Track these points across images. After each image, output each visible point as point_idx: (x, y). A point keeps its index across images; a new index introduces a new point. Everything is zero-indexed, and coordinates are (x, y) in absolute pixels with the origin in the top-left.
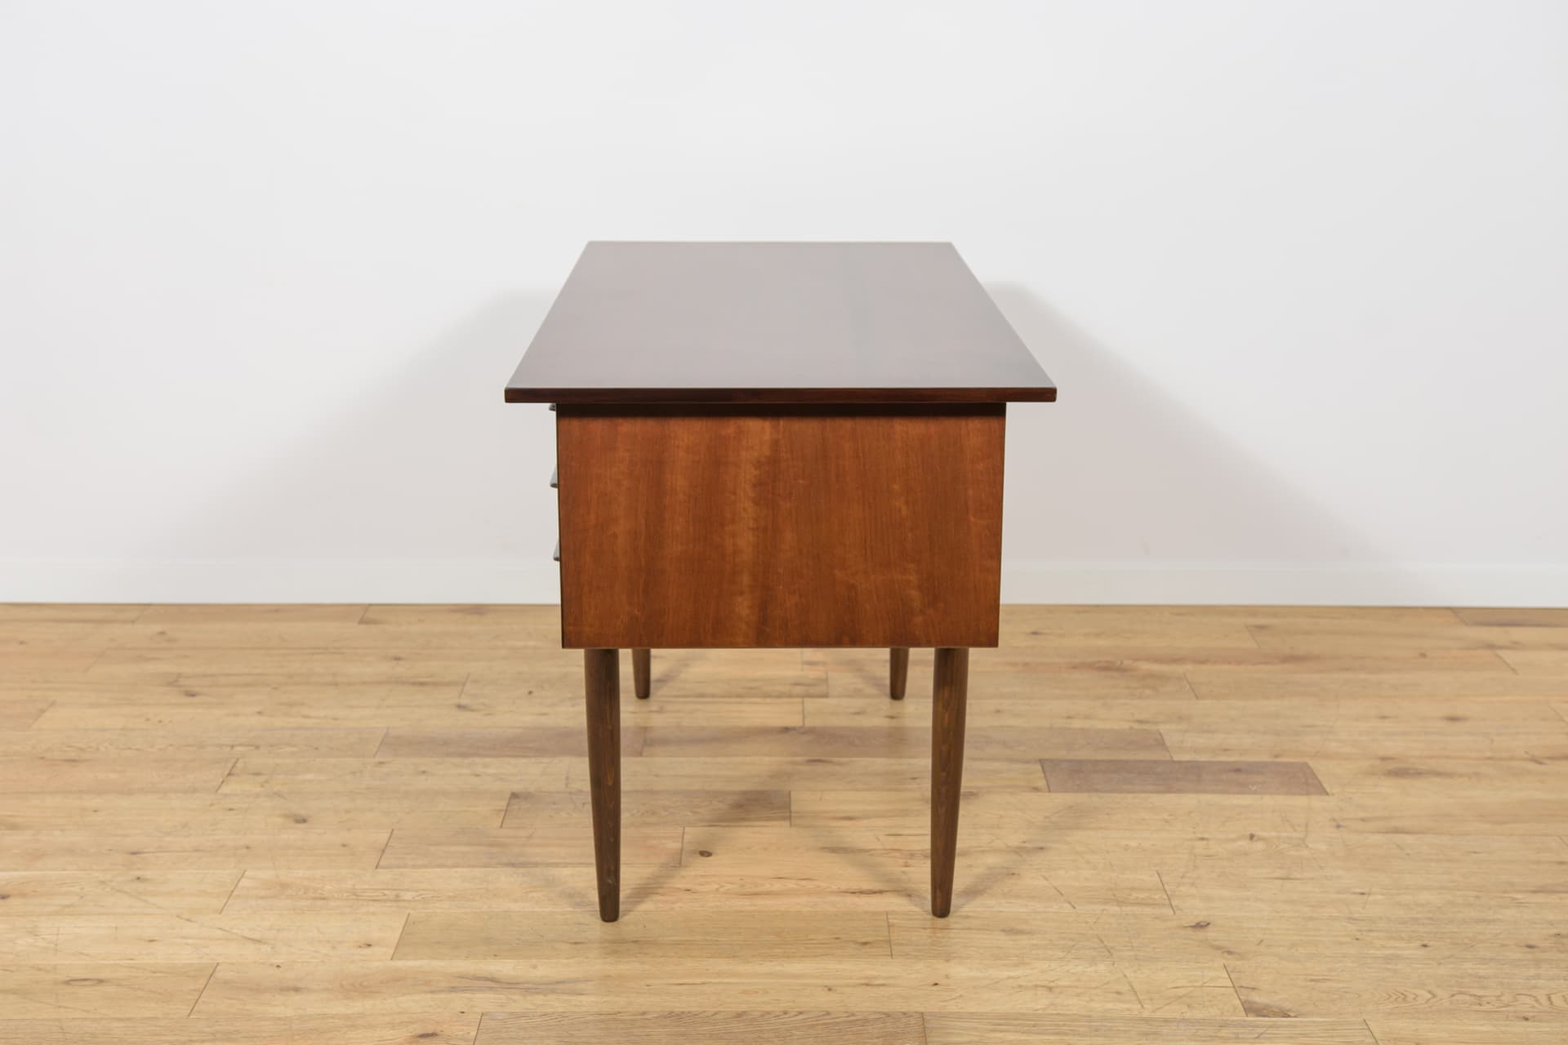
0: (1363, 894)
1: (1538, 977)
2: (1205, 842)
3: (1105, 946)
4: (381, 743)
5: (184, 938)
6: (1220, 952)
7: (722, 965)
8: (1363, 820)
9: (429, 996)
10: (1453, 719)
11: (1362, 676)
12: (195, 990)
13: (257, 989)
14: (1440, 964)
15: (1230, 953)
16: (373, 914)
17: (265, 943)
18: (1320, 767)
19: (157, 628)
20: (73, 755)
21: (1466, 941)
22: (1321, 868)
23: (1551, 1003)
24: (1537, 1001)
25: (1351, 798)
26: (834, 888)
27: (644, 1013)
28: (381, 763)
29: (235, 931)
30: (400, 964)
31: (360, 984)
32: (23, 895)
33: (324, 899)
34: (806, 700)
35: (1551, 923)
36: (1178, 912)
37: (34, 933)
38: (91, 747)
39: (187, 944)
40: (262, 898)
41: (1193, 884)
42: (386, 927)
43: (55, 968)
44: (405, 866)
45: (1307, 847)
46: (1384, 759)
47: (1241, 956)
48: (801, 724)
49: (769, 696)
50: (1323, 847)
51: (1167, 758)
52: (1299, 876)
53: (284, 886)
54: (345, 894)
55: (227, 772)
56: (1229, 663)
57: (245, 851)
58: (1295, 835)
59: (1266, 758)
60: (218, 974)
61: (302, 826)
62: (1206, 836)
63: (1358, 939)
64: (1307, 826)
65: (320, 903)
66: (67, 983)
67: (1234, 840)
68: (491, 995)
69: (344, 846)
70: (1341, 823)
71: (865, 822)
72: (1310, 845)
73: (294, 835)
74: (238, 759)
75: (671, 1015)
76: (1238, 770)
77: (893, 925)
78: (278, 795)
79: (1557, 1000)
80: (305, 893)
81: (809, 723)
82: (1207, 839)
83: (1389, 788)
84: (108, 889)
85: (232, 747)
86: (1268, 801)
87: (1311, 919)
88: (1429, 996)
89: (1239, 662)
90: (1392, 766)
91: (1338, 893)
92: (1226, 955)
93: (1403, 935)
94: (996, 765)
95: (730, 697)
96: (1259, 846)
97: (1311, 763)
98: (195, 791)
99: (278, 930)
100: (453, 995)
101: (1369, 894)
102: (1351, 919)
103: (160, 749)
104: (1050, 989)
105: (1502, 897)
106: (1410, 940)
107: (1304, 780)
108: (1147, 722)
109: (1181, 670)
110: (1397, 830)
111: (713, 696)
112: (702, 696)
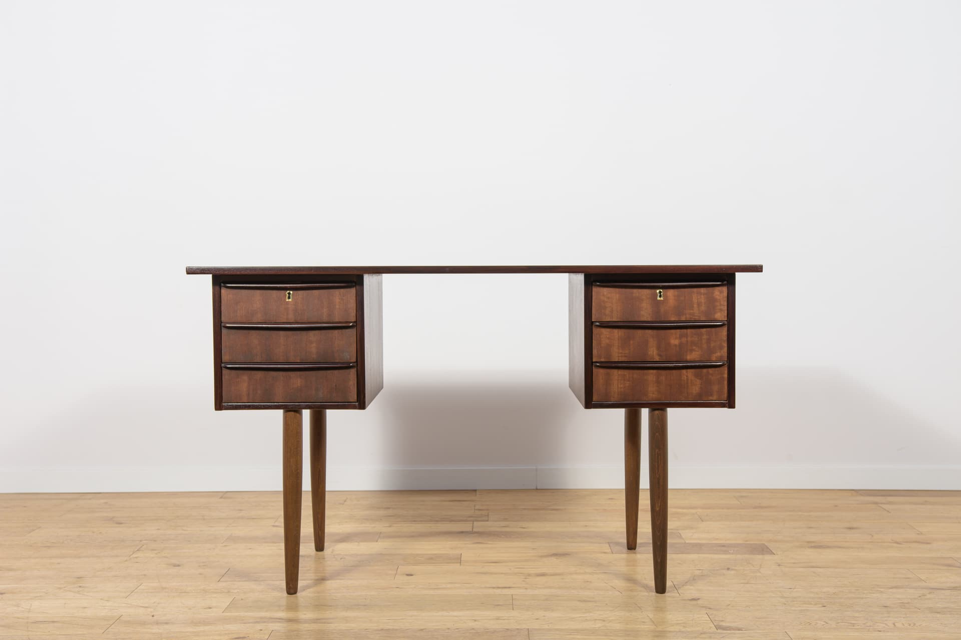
0: (791, 588)
1: (889, 617)
2: (701, 571)
3: (638, 607)
6: (704, 608)
8: (794, 563)
9: (243, 624)
10: (850, 528)
11: (800, 513)
14: (832, 612)
15: (710, 609)
16: (215, 597)
17: (150, 608)
18: (771, 545)
19: (105, 500)
21: (849, 605)
22: (767, 580)
23: (895, 626)
24: (887, 625)
25: (789, 556)
28: (226, 546)
29: (133, 604)
30: (229, 614)
31: (204, 621)
33: (187, 592)
34: (475, 522)
35: (899, 599)
36: (682, 595)
37: (17, 606)
38: (59, 542)
40: (151, 592)
41: (692, 585)
42: (222, 602)
44: (233, 581)
45: (760, 572)
46: (809, 542)
47: (716, 610)
48: (471, 531)
50: (770, 573)
51: (683, 542)
52: (752, 582)
53: (164, 588)
54: (199, 591)
55: (137, 549)
56: (723, 509)
57: (143, 576)
58: (754, 568)
59: (740, 542)
60: (122, 619)
61: (177, 568)
62: (702, 568)
63: (785, 604)
64: (761, 565)
65: (184, 594)
66: (34, 623)
67: (718, 570)
68: (278, 624)
69: (201, 574)
70: (781, 564)
71: (504, 564)
72: (762, 572)
73: (173, 571)
75: (382, 631)
76: (724, 546)
77: (516, 599)
78: (165, 557)
79: (898, 625)
80: (176, 590)
81: (474, 530)
83: (810, 552)
84: (62, 590)
85: (141, 541)
86: (739, 556)
87: (759, 597)
88: (825, 623)
89: (729, 509)
90: (813, 544)
91: (777, 588)
92: (707, 609)
94: (582, 544)
95: (432, 521)
96: (733, 572)
97: (766, 544)
100: (256, 624)
101: (795, 588)
102: (783, 597)
104: (604, 621)
105: (871, 590)
106: (816, 604)
107: (763, 550)
108: (672, 529)
109: (694, 511)
110: (813, 567)
111: (421, 521)
112: (415, 521)
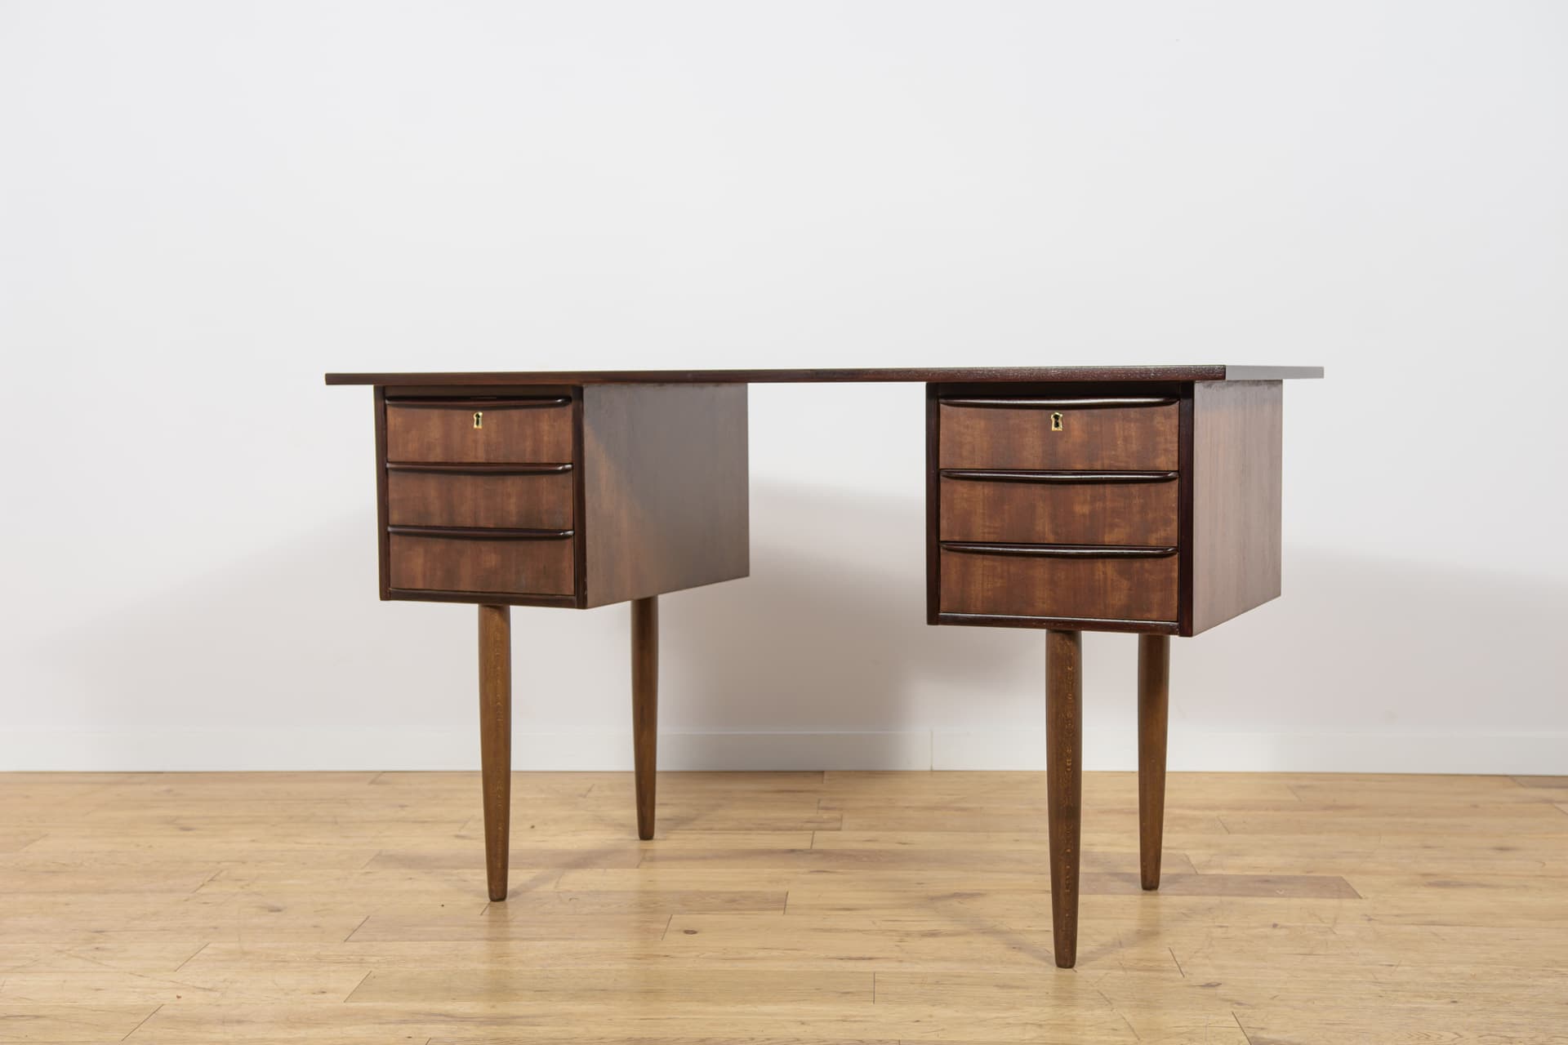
0: (1391, 966)
2: (1224, 929)
3: (1105, 998)
6: (1229, 1003)
8: (1397, 916)
10: (1502, 849)
11: (1408, 819)
14: (1469, 1015)
15: (1239, 1004)
18: (1355, 881)
21: (1501, 999)
22: (1347, 948)
25: (1385, 901)
26: (825, 955)
34: (816, 832)
36: (1187, 976)
41: (1207, 957)
45: (1334, 933)
46: (1425, 875)
47: (1253, 1007)
48: (808, 848)
49: (777, 829)
50: (1353, 934)
51: (1193, 872)
52: (1319, 952)
56: (1267, 809)
58: (1322, 925)
59: (1297, 873)
62: (1224, 925)
63: (1381, 997)
64: (1335, 919)
67: (1255, 928)
70: (1373, 918)
71: (863, 912)
72: (1337, 932)
76: (1267, 881)
77: (880, 981)
81: (816, 846)
82: (1227, 927)
83: (1428, 895)
86: (1296, 902)
87: (1332, 982)
89: (1277, 810)
90: (1432, 880)
91: (1364, 964)
92: (1235, 1006)
93: (1432, 994)
94: (1008, 876)
95: (739, 830)
96: (1282, 932)
97: (1346, 877)
101: (1398, 966)
102: (1376, 983)
106: (1438, 998)
107: (1338, 888)
108: (1171, 848)
109: (1214, 814)
110: (1433, 923)
111: (720, 830)
112: (711, 829)
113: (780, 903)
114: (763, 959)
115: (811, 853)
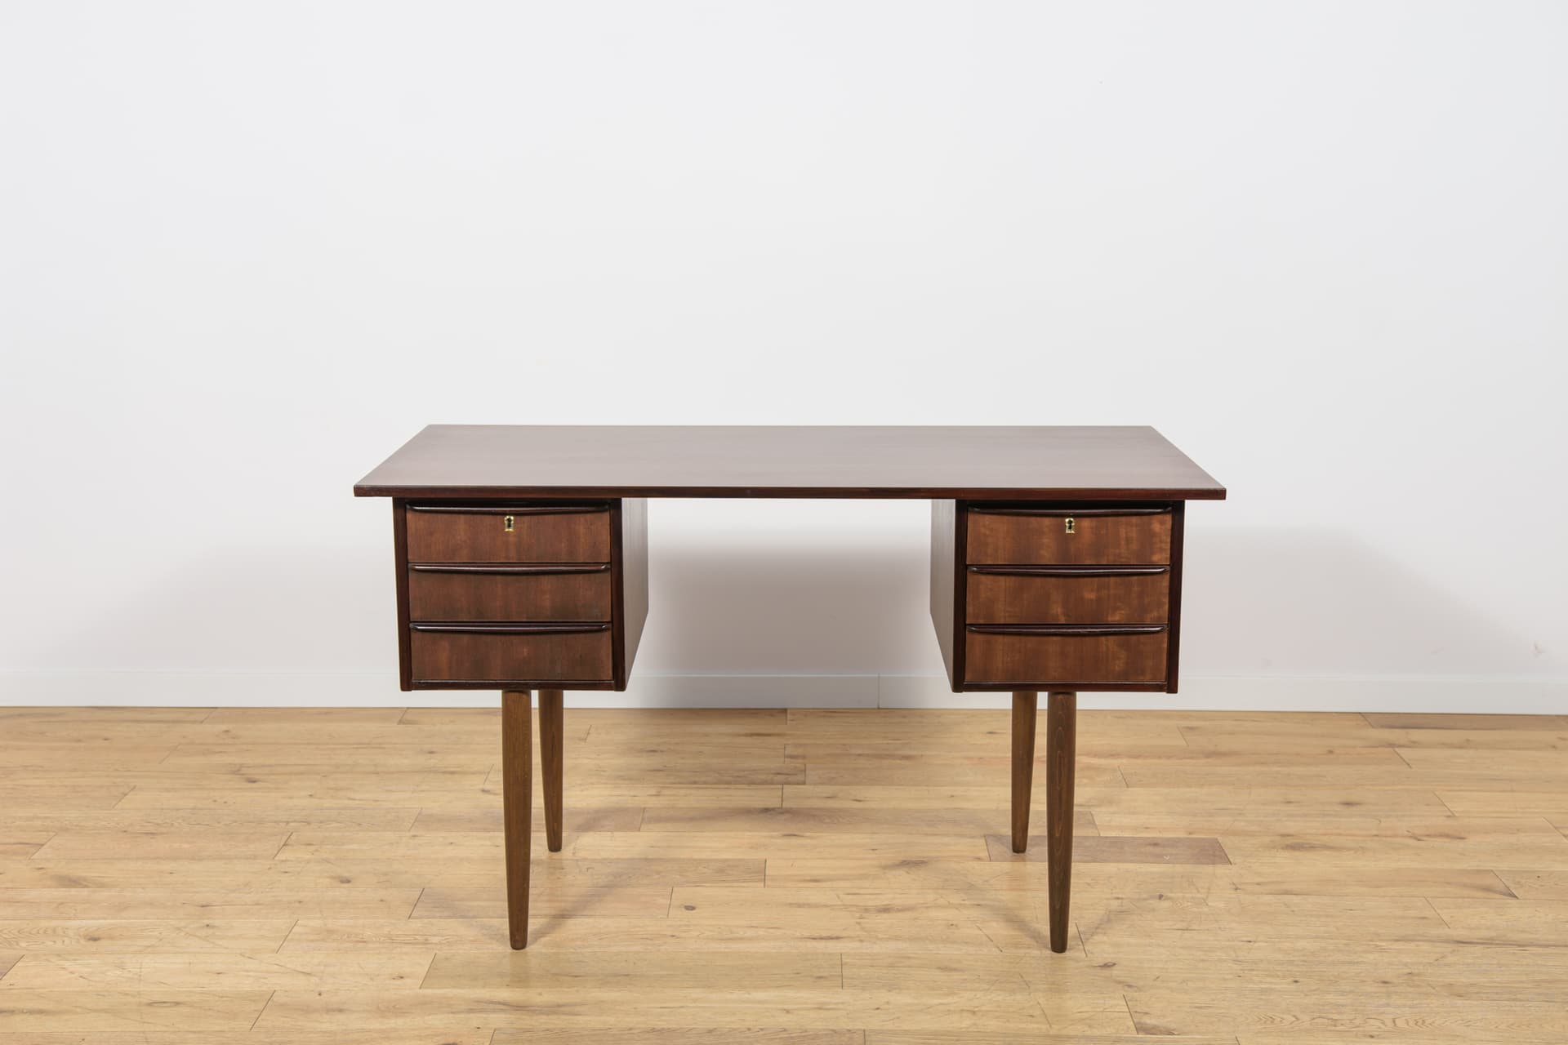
0: (1250, 942)
1: (1388, 1005)
2: (1120, 901)
3: (1025, 981)
4: (416, 821)
5: (247, 971)
6: (1121, 985)
7: (696, 993)
8: (1258, 884)
9: (451, 1015)
10: (1348, 804)
11: (1275, 769)
12: (256, 1011)
13: (307, 1010)
14: (1306, 995)
15: (1130, 986)
16: (406, 954)
17: (314, 976)
18: (1227, 842)
19: (224, 727)
20: (151, 829)
21: (1332, 978)
22: (1217, 921)
23: (1395, 1025)
24: (1383, 1023)
25: (1250, 867)
26: (798, 934)
27: (631, 1029)
28: (415, 836)
29: (288, 966)
30: (429, 992)
31: (394, 1007)
32: (111, 938)
33: (365, 942)
34: (785, 786)
35: (1406, 965)
36: (1090, 954)
37: (121, 967)
38: (167, 823)
39: (249, 976)
40: (312, 941)
41: (1106, 933)
42: (416, 963)
43: (139, 993)
44: (434, 917)
45: (1207, 905)
46: (1283, 835)
47: (1139, 989)
48: (779, 806)
49: (754, 783)
50: (1222, 905)
51: (1096, 834)
52: (1194, 927)
53: (330, 932)
54: (382, 939)
55: (282, 843)
56: (1160, 758)
57: (297, 905)
58: (1199, 895)
59: (1182, 835)
60: (275, 998)
61: (346, 885)
62: (1120, 896)
63: (1240, 976)
64: (1209, 889)
65: (361, 945)
66: (150, 1004)
67: (1145, 899)
68: (502, 1016)
69: (382, 901)
70: (1239, 887)
71: (828, 884)
72: (1209, 904)
73: (342, 892)
74: (292, 833)
75: (653, 1030)
76: (1156, 845)
77: (846, 964)
78: (327, 861)
79: (1400, 1023)
80: (348, 937)
81: (786, 805)
82: (1122, 899)
83: (1284, 859)
84: (183, 934)
85: (288, 823)
86: (1178, 868)
87: (1203, 961)
88: (1294, 1019)
89: (1169, 757)
90: (1289, 841)
91: (1229, 940)
92: (1126, 988)
93: (1279, 973)
94: (946, 840)
95: (720, 784)
96: (1165, 904)
97: (1220, 839)
98: (255, 857)
99: (325, 966)
100: (471, 1015)
101: (1255, 942)
102: (1236, 961)
103: (226, 825)
104: (974, 1013)
105: (1368, 945)
106: (1284, 977)
107: (1212, 852)
108: (1081, 805)
109: (1115, 762)
110: (1286, 893)
111: (705, 783)
112: (695, 783)
113: (758, 873)
114: (750, 939)
115: (782, 813)
